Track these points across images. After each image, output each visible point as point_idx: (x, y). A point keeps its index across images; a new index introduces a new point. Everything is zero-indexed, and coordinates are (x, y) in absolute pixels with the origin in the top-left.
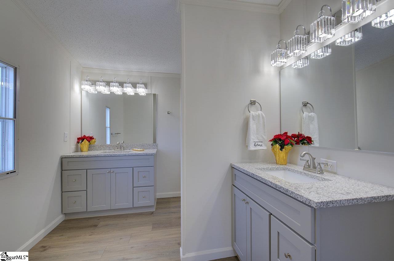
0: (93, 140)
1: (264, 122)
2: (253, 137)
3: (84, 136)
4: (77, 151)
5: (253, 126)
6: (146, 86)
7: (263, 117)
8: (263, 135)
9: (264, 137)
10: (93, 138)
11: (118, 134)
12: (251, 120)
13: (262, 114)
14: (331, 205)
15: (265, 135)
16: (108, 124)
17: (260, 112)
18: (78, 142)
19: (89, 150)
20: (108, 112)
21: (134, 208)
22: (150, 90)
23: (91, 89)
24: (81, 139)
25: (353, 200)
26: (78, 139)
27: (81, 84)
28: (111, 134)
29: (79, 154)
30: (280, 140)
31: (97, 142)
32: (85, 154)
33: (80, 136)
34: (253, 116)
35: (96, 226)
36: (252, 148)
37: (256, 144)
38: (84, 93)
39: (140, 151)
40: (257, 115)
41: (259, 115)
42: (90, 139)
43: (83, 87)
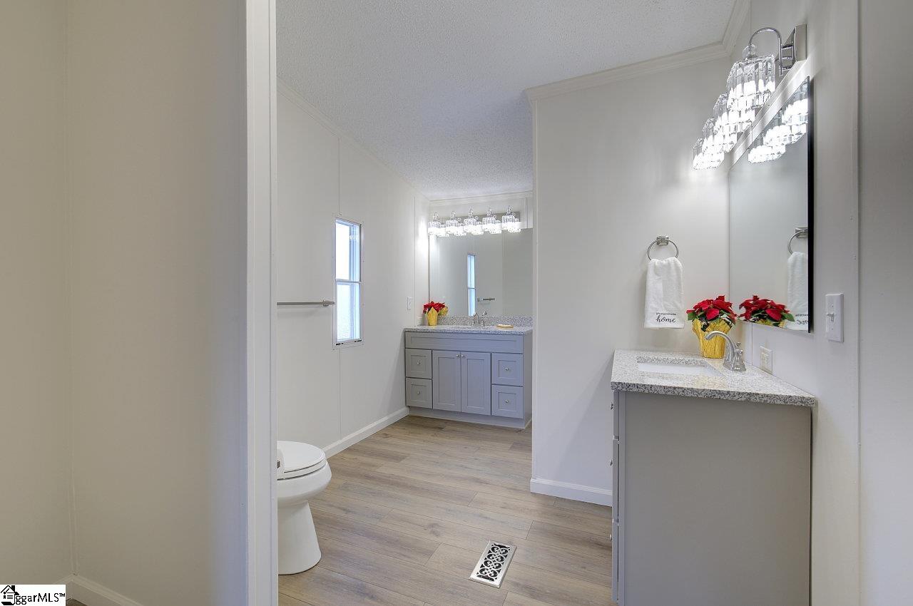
0: (444, 309)
1: (679, 278)
2: (654, 305)
3: (432, 302)
4: (423, 324)
5: (655, 285)
6: (518, 215)
7: (677, 268)
8: (676, 302)
9: (679, 305)
10: (444, 306)
11: (490, 299)
12: (651, 274)
13: (675, 262)
14: (635, 390)
15: (681, 302)
16: (471, 282)
17: (672, 259)
18: (424, 312)
19: (438, 324)
20: (471, 263)
21: (491, 417)
22: (525, 222)
23: (442, 232)
24: (428, 307)
25: (675, 388)
26: (425, 307)
27: (428, 226)
28: (478, 300)
29: (426, 327)
30: (701, 310)
31: (450, 312)
32: (433, 328)
33: (426, 303)
34: (655, 266)
35: (441, 428)
36: (651, 323)
37: (661, 318)
38: (433, 239)
39: (507, 327)
40: (664, 266)
41: (669, 264)
42: (439, 307)
43: (430, 230)
